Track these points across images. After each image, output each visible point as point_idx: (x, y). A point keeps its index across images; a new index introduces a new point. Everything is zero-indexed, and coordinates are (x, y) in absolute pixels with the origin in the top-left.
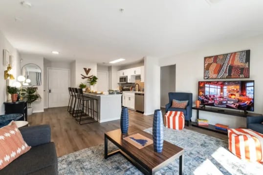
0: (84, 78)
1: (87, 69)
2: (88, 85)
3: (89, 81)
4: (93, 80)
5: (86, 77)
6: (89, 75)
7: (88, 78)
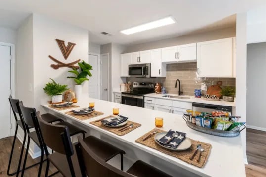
0: (57, 65)
1: (66, 45)
2: (68, 83)
3: (71, 75)
4: (82, 72)
5: (63, 65)
6: (69, 60)
7: (69, 65)
